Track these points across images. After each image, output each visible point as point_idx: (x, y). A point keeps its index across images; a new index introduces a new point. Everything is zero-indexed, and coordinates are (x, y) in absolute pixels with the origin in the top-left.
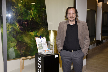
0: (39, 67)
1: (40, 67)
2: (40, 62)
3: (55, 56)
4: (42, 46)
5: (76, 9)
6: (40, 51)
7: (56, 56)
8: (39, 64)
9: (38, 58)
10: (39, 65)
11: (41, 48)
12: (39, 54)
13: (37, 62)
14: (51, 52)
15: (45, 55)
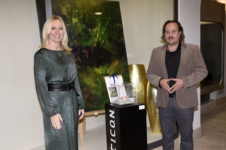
0: (112, 126)
1: (114, 127)
2: (114, 117)
3: (140, 106)
4: (116, 91)
5: (179, 24)
6: (112, 100)
7: (142, 107)
8: (111, 121)
9: (110, 111)
10: (112, 123)
11: (114, 94)
12: (111, 104)
14: (132, 101)
15: (121, 105)
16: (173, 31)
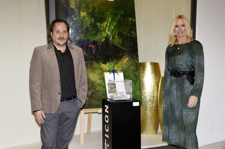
0: (106, 121)
2: (107, 112)
3: (134, 103)
4: (115, 88)
6: (109, 96)
7: (136, 104)
8: (106, 116)
11: (112, 90)
13: (104, 113)
14: (128, 97)
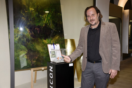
1: (52, 77)
2: (52, 71)
4: (55, 54)
6: (52, 60)
7: (71, 65)
8: (51, 74)
9: (50, 67)
11: (53, 56)
12: (51, 63)
15: (57, 63)
16: (93, 15)
